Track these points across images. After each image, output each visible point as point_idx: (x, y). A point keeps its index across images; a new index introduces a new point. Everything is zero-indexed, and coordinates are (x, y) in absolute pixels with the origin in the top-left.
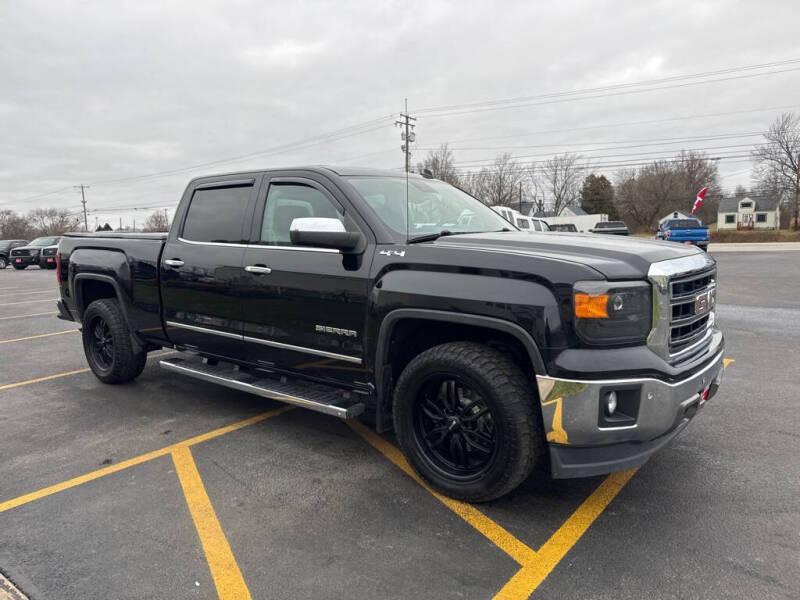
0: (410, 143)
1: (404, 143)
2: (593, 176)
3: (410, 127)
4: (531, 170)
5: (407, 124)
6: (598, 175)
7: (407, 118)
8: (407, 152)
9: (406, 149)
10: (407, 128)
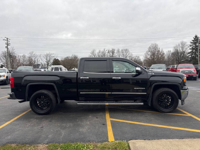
0: (8, 46)
1: (6, 46)
2: (55, 59)
3: (8, 41)
4: (40, 56)
5: (7, 40)
6: (57, 58)
7: (7, 39)
8: (7, 48)
9: (7, 47)
10: (7, 42)
